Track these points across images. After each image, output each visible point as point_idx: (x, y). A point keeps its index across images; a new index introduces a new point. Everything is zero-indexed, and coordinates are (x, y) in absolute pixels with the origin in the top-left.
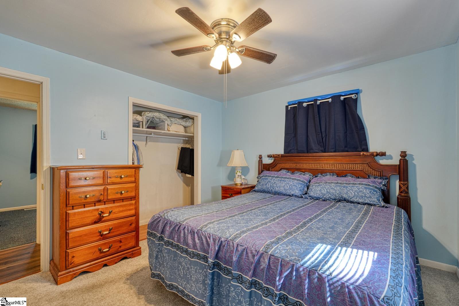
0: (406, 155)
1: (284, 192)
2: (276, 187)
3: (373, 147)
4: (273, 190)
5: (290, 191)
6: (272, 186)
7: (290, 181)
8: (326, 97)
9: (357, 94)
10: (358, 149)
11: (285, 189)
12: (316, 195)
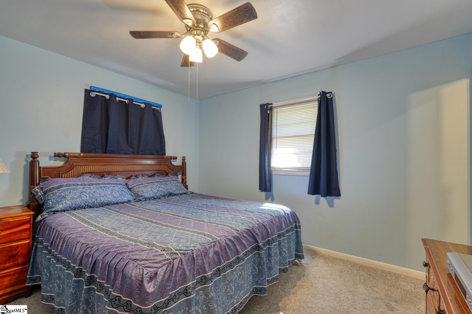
0: (185, 160)
1: (114, 200)
2: (100, 197)
3: (169, 152)
4: (96, 202)
5: (121, 197)
6: (92, 197)
7: (114, 186)
8: (138, 101)
9: (160, 108)
10: (159, 153)
11: (114, 197)
12: (150, 196)
